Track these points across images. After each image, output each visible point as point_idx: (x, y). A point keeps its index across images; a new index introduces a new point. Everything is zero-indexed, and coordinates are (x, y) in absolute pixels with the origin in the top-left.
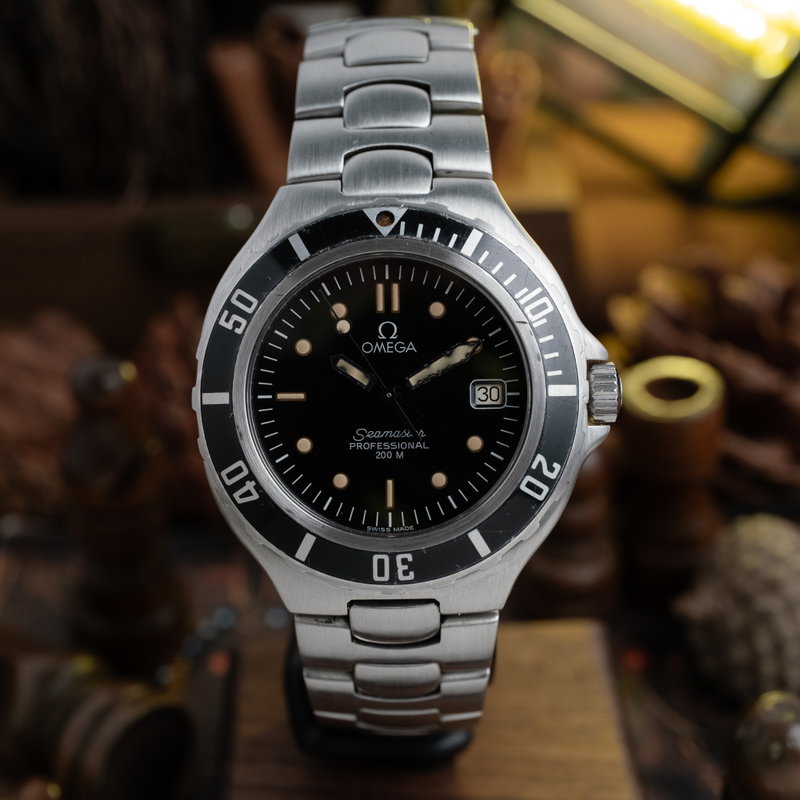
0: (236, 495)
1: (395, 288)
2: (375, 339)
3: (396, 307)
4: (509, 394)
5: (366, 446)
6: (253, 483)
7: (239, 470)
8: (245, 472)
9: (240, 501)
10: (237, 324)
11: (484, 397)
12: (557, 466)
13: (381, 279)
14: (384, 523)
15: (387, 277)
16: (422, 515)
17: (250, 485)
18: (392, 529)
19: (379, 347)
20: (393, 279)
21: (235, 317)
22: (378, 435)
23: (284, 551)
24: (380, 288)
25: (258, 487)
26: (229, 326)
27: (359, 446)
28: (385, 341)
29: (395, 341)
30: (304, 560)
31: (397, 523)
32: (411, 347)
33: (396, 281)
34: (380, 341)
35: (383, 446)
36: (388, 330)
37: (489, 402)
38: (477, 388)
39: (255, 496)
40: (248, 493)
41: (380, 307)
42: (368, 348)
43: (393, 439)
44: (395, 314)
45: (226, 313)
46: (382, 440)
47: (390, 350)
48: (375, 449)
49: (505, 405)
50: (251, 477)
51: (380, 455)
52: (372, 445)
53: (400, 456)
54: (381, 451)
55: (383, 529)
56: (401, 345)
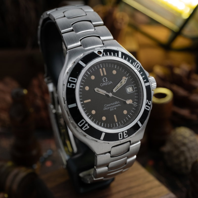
0: (83, 128)
1: (104, 69)
2: (103, 83)
3: (105, 74)
4: (135, 88)
5: (107, 108)
6: (87, 124)
7: (83, 122)
8: (85, 122)
9: (84, 130)
10: (73, 86)
11: (129, 90)
12: (150, 102)
13: (100, 68)
14: (116, 126)
15: (102, 67)
16: (124, 121)
17: (86, 125)
18: (118, 126)
19: (104, 84)
20: (103, 67)
21: (71, 84)
22: (109, 105)
23: (97, 139)
24: (101, 70)
25: (89, 125)
26: (71, 87)
27: (106, 109)
28: (105, 82)
29: (107, 82)
30: (102, 140)
31: (119, 125)
32: (111, 82)
33: (104, 67)
34: (104, 83)
35: (111, 108)
36: (105, 80)
37: (130, 91)
38: (127, 88)
39: (88, 127)
40: (86, 127)
41: (102, 75)
42: (102, 85)
43: (113, 105)
44: (106, 75)
45: (69, 84)
46: (110, 106)
47: (107, 84)
48: (109, 109)
49: (134, 91)
50: (86, 123)
51: (111, 110)
52: (109, 108)
53: (115, 109)
54: (111, 109)
55: (116, 127)
56: (109, 82)
